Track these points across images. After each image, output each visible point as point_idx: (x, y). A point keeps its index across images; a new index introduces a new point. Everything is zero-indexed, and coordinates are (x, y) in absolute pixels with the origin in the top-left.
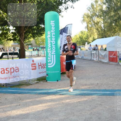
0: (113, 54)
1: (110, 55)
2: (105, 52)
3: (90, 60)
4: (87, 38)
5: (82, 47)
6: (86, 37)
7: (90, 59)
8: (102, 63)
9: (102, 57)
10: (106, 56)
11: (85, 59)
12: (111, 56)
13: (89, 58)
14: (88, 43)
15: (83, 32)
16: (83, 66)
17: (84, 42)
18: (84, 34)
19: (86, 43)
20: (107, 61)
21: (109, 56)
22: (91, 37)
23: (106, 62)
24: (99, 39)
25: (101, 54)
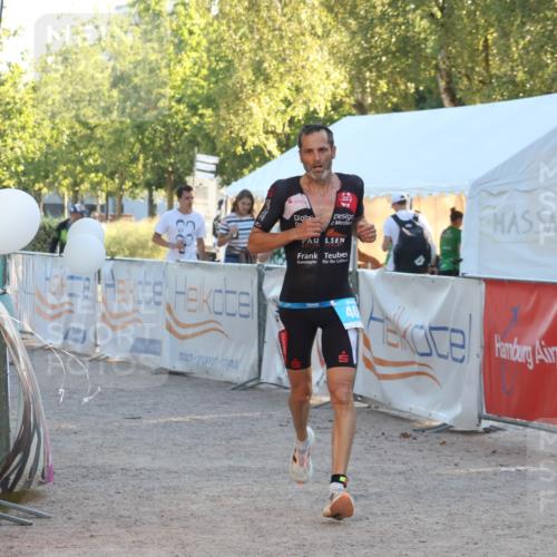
0: (544, 326)
1: (507, 338)
2: (441, 298)
3: (243, 387)
4: (209, 102)
5: (152, 210)
6: (203, 86)
7: (241, 374)
8: (395, 429)
9: (402, 355)
10: (444, 349)
11: (179, 367)
12: (517, 351)
13: (232, 364)
14: (219, 170)
15: (158, 15)
16: (142, 461)
17: (167, 151)
18: (180, 46)
19: (206, 162)
20: (458, 410)
21: (488, 347)
22: (267, 79)
23: (443, 417)
24: (372, 119)
25: (384, 319)
